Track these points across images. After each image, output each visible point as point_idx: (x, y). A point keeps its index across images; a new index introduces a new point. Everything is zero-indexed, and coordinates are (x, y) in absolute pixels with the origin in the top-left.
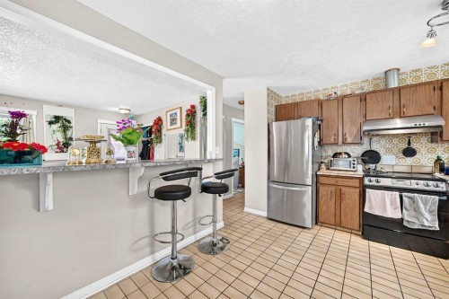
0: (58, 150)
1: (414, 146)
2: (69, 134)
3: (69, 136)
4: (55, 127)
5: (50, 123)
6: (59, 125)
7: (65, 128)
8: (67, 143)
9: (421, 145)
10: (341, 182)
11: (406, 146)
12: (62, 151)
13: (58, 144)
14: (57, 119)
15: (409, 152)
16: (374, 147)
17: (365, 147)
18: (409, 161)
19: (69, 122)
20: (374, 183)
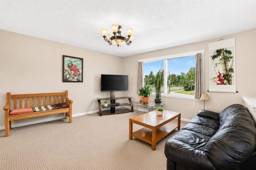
0: (219, 82)
2: (229, 64)
3: (229, 67)
4: (217, 60)
5: (214, 57)
6: (220, 57)
7: (226, 59)
8: (227, 75)
12: (223, 83)
13: (219, 76)
14: (219, 52)
19: (229, 52)
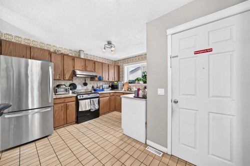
1: (87, 82)
9: (88, 81)
10: (67, 100)
11: (84, 82)
15: (85, 84)
16: (74, 82)
17: (71, 82)
18: (85, 87)
20: (81, 98)
